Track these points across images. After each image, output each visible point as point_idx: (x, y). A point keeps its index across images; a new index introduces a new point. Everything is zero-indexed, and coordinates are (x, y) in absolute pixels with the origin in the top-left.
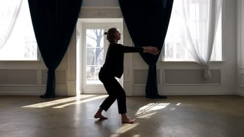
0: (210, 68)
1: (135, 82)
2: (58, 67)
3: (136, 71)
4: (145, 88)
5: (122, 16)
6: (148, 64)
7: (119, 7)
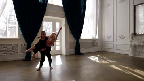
0: (96, 41)
1: (70, 48)
2: (33, 42)
3: (70, 43)
4: (75, 51)
5: (65, 17)
6: (76, 39)
7: (64, 13)
